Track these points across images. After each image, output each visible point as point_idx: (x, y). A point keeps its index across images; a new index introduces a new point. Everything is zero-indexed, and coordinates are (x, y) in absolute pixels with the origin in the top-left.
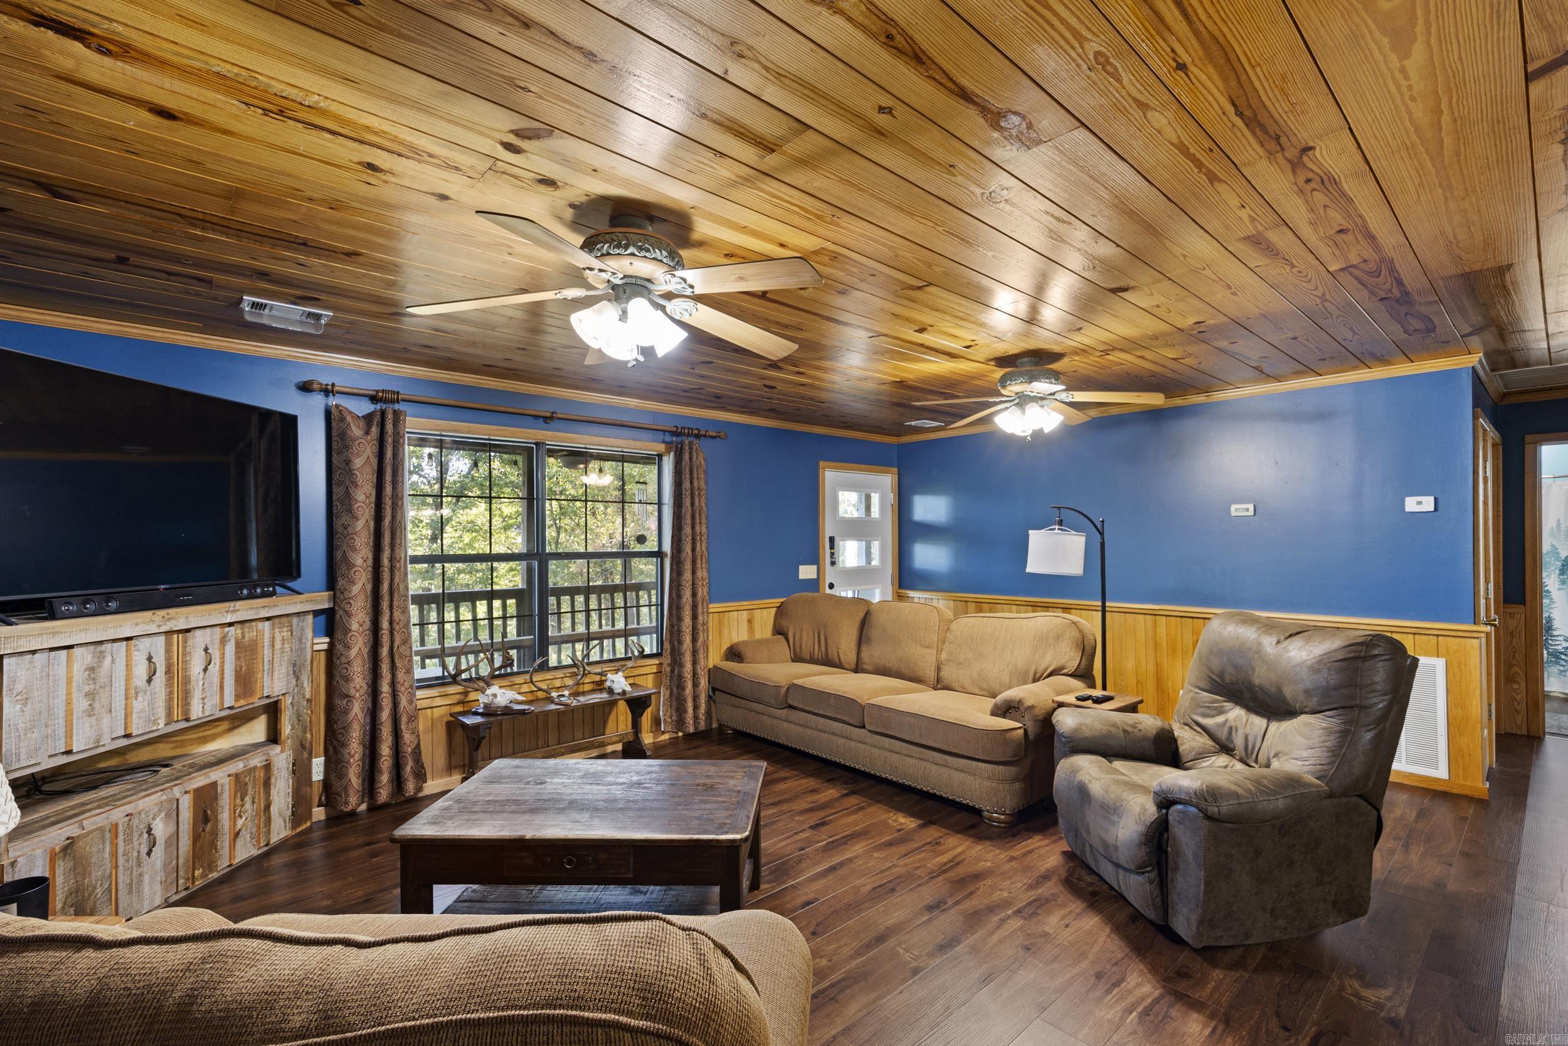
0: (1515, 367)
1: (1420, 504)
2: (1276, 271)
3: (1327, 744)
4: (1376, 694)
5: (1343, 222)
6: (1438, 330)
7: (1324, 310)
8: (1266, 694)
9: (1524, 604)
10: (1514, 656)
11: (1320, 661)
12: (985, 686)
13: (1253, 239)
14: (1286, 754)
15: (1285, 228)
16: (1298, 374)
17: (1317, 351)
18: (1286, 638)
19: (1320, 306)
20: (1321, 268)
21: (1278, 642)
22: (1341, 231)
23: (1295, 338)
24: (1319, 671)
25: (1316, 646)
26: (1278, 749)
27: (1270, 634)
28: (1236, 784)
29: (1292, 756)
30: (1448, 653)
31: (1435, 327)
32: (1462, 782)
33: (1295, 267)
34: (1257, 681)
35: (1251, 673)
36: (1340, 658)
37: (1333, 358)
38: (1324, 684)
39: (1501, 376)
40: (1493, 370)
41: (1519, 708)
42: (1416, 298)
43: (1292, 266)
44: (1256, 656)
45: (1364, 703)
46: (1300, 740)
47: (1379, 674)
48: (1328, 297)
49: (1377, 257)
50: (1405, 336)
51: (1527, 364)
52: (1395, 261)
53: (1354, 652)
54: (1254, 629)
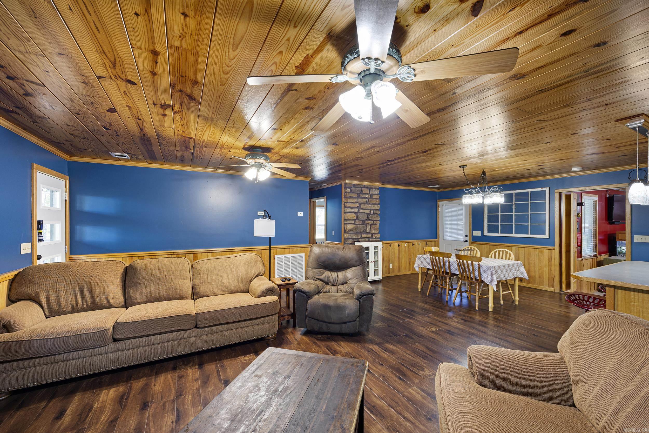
1: (300, 214)
12: (226, 289)
18: (343, 249)
30: (305, 252)
34: (337, 262)
35: (336, 260)
39: (311, 184)
54: (331, 248)
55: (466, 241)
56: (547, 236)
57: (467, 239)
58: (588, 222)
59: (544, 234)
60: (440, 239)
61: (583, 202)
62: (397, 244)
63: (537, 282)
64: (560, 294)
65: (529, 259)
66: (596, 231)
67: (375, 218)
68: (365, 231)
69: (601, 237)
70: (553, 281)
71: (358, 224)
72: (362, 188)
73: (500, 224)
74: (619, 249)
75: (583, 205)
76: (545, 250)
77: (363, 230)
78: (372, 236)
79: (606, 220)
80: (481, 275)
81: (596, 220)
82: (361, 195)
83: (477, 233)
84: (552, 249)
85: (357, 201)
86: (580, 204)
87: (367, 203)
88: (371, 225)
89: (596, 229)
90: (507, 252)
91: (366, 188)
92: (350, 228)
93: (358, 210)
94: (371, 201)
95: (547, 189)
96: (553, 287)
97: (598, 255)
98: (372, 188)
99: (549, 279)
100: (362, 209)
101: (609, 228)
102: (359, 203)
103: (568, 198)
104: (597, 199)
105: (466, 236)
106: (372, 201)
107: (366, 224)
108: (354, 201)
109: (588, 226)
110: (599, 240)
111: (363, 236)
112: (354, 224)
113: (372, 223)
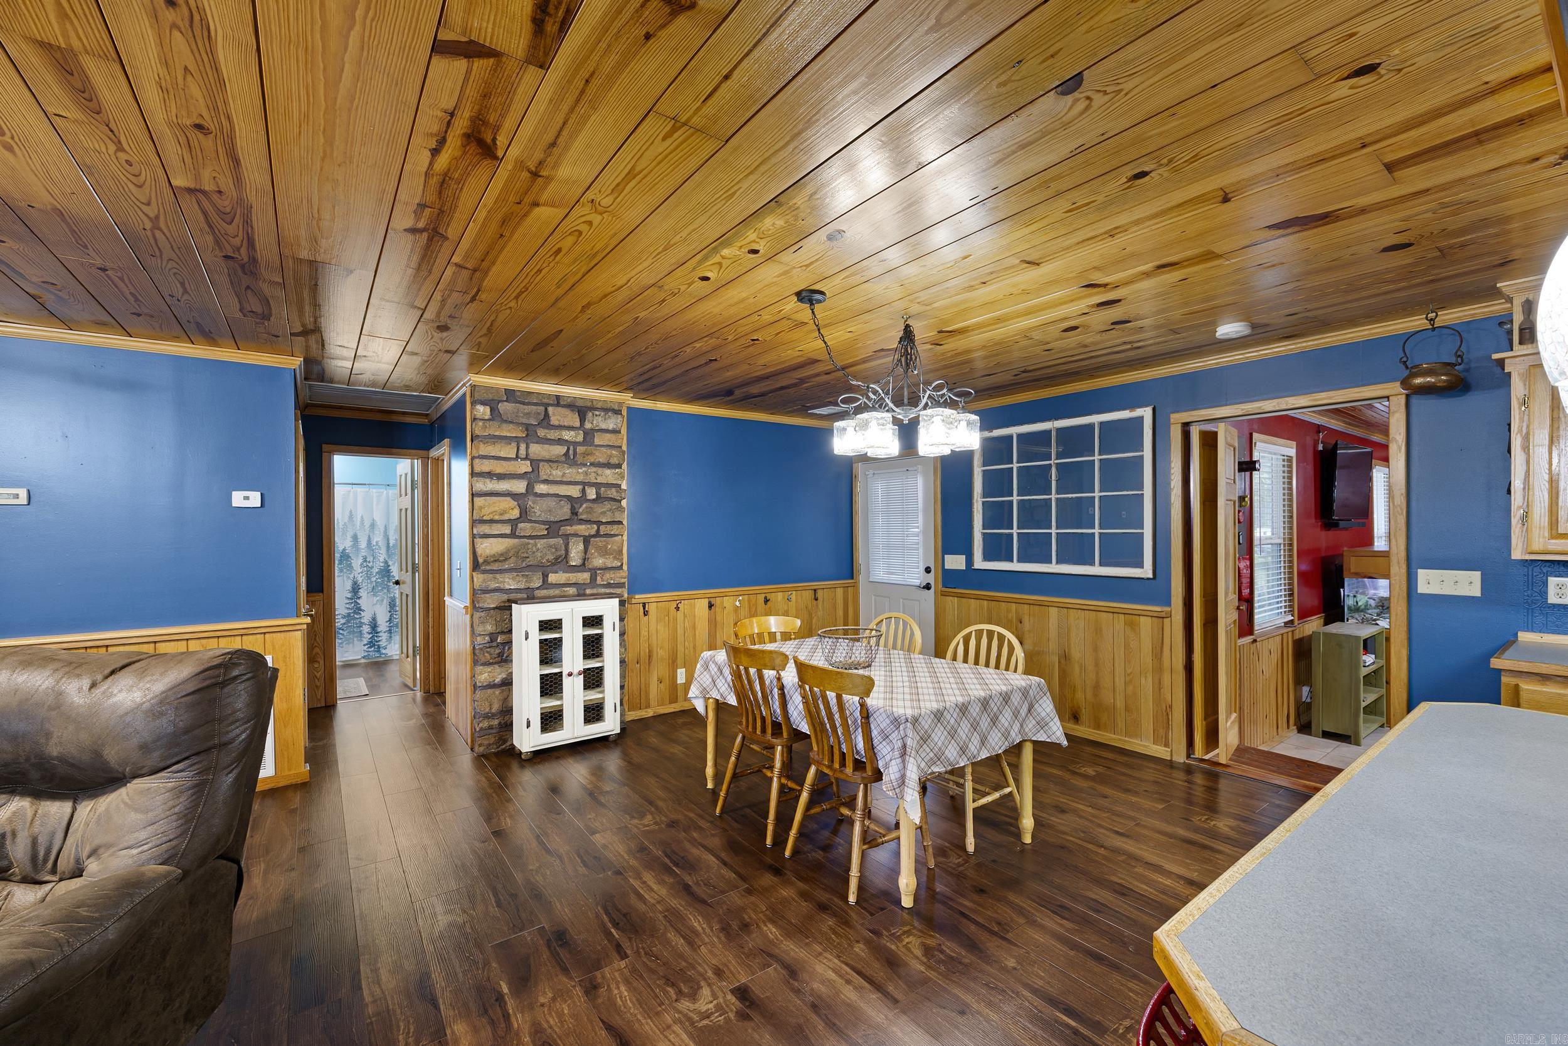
0: (322, 381)
1: (246, 499)
2: (92, 141)
3: (177, 810)
4: (238, 724)
5: (205, 113)
6: (272, 319)
7: (152, 241)
8: (72, 765)
9: (322, 592)
10: (315, 639)
11: (163, 699)
13: (58, 55)
14: (108, 846)
15: (117, 67)
16: (100, 325)
17: (132, 300)
18: (106, 677)
19: (149, 233)
20: (160, 171)
21: (93, 685)
22: (199, 127)
23: (104, 270)
24: (162, 714)
25: (157, 680)
26: (97, 842)
27: (78, 676)
28: (27, 945)
29: (121, 846)
30: (274, 649)
31: (271, 315)
32: (287, 773)
33: (123, 150)
34: (54, 750)
35: (43, 741)
36: (193, 689)
37: (152, 316)
38: (170, 729)
39: (310, 386)
40: (306, 379)
41: (318, 684)
42: (263, 271)
43: (120, 148)
44: (54, 713)
45: (225, 739)
46: (134, 817)
47: (239, 698)
48: (162, 225)
49: (235, 195)
50: (239, 315)
51: (331, 381)
52: (254, 211)
53: (210, 678)
54: (47, 672)
55: (928, 587)
56: (1147, 571)
57: (931, 578)
58: (1269, 522)
59: (1140, 565)
60: (861, 578)
61: (1255, 459)
62: (706, 601)
63: (1121, 724)
64: (1188, 770)
65: (1096, 649)
66: (1291, 550)
67: (604, 513)
68: (561, 561)
69: (1304, 567)
70: (1167, 726)
71: (530, 537)
72: (546, 406)
73: (1015, 531)
74: (1349, 602)
75: (1255, 469)
76: (1142, 618)
77: (551, 557)
78: (593, 578)
79: (1316, 518)
80: (873, 748)
81: (1291, 517)
82: (541, 433)
83: (955, 562)
84: (1163, 614)
85: (522, 452)
86: (1248, 466)
87: (569, 459)
88: (587, 541)
89: (1291, 545)
90: (1001, 638)
91: (564, 406)
92: (488, 552)
93: (530, 488)
94: (585, 454)
95: (1146, 413)
96: (1166, 745)
97: (1296, 622)
98: (593, 409)
99: (1155, 717)
100: (546, 482)
101: (1324, 539)
102: (532, 461)
103: (1210, 441)
104: (1292, 452)
105: (928, 570)
106: (591, 454)
107: (567, 537)
108: (509, 451)
109: (1269, 534)
110: (1300, 574)
111: (553, 578)
112: (513, 535)
113: (593, 532)
